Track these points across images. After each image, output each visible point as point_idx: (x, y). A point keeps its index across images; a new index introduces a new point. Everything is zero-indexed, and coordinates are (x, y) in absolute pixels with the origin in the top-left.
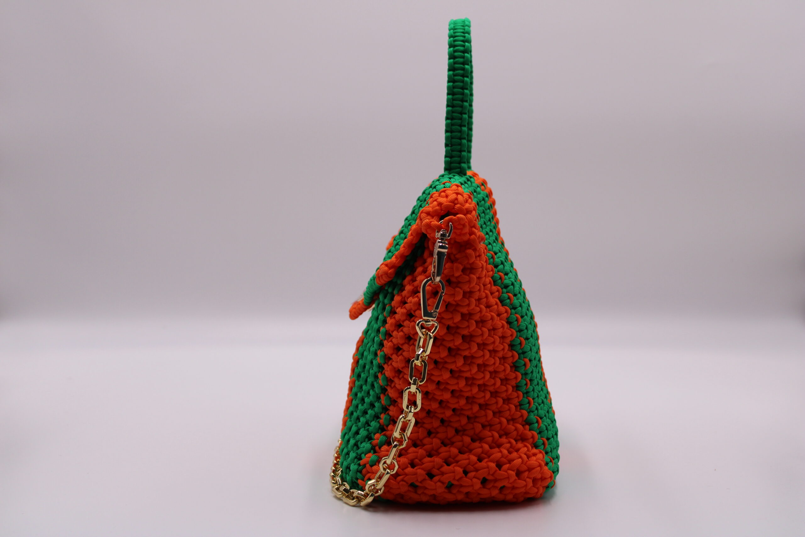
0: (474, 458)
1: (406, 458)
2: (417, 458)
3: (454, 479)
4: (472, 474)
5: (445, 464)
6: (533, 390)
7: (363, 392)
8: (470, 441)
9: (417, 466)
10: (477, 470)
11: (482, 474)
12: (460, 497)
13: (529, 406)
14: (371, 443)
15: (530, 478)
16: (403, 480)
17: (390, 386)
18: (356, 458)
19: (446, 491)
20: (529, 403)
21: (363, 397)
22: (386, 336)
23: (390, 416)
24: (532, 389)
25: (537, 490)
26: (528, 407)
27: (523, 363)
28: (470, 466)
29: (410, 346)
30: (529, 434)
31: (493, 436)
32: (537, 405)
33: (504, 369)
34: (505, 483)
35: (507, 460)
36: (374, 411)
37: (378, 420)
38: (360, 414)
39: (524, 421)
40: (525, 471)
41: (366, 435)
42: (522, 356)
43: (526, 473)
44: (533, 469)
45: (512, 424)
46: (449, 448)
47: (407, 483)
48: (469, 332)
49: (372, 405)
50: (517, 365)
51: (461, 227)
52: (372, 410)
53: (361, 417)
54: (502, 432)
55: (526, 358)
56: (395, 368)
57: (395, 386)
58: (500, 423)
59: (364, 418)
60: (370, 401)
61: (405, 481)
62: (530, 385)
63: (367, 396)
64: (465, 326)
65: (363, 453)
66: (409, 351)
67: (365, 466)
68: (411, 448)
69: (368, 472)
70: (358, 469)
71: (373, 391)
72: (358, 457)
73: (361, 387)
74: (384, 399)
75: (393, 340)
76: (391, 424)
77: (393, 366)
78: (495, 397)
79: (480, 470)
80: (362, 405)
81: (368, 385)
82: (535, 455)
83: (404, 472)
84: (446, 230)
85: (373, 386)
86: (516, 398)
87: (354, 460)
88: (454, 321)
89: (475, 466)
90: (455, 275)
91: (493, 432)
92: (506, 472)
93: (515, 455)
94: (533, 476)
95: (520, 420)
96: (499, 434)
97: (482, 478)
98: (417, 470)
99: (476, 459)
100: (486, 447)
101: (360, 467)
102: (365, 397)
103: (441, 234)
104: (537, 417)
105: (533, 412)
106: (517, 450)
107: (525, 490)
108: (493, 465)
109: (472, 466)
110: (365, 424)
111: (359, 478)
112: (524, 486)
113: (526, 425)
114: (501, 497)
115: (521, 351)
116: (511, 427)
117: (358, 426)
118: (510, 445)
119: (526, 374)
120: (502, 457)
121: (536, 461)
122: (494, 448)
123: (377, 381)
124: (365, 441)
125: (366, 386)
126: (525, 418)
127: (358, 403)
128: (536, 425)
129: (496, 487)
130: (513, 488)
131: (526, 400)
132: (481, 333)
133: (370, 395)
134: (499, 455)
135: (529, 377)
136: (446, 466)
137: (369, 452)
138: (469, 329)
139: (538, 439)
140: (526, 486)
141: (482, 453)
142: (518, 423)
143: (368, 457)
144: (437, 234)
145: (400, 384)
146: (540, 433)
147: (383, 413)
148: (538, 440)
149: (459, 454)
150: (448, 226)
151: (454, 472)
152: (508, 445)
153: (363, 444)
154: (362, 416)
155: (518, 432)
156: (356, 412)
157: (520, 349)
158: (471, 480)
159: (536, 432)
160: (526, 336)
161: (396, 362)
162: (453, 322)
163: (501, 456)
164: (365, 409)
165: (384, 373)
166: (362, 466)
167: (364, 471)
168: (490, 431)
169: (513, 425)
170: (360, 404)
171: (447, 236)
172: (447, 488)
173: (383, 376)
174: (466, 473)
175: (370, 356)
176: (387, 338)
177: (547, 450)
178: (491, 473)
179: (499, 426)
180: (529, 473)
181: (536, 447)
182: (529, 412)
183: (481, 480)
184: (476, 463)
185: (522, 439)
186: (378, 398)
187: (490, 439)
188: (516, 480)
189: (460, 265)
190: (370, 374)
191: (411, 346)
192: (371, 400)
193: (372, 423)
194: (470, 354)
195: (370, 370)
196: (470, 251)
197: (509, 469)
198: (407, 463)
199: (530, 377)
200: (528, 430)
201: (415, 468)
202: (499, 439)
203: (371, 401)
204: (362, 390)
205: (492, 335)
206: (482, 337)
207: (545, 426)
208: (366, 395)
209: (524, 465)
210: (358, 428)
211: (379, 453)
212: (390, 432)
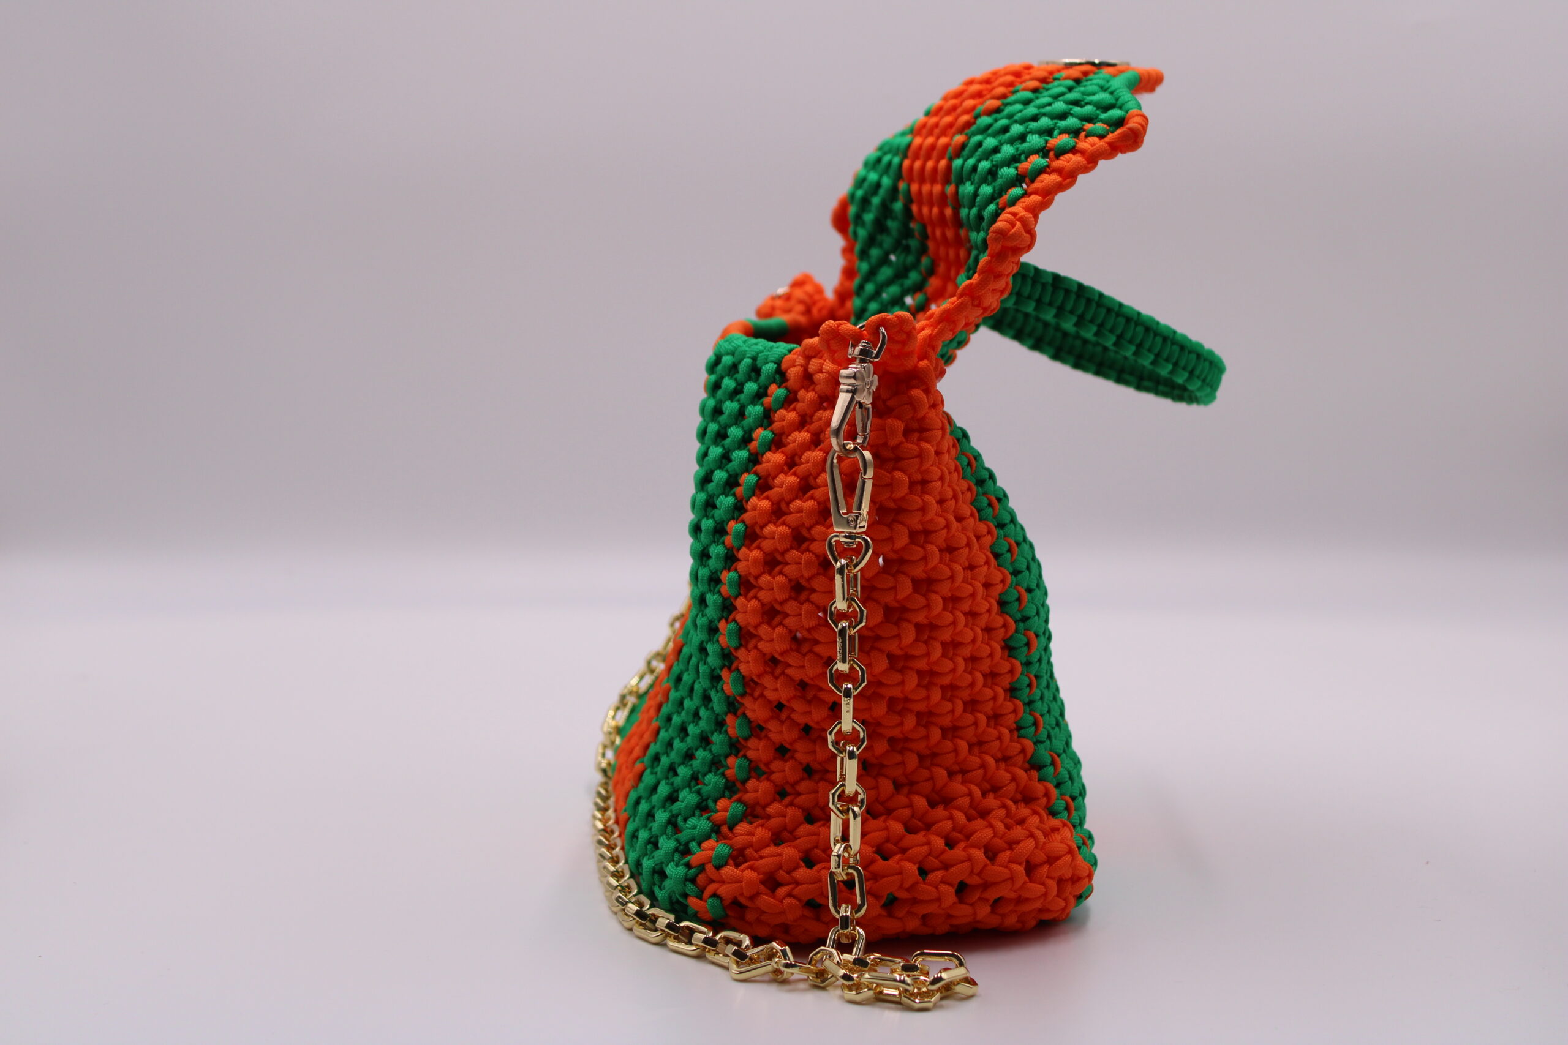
0: (939, 842)
1: (795, 847)
2: (817, 847)
3: (901, 887)
4: (936, 876)
5: (879, 858)
6: (1042, 698)
7: (683, 714)
8: (927, 806)
9: (819, 863)
10: (946, 866)
11: (959, 872)
12: (913, 924)
13: (1036, 731)
14: (709, 819)
15: (1052, 878)
16: (790, 895)
17: (751, 695)
18: (676, 850)
19: (884, 913)
20: (1036, 724)
21: (683, 723)
22: (739, 588)
23: (751, 761)
24: (1040, 695)
25: (1064, 904)
26: (1033, 734)
27: (1025, 640)
28: (932, 858)
29: (802, 604)
30: (1039, 788)
31: (970, 794)
32: (1049, 728)
33: (989, 652)
34: (1005, 891)
35: (1006, 842)
36: (711, 751)
37: (721, 770)
38: (678, 760)
39: (1027, 762)
40: (1042, 864)
41: (697, 803)
42: (1021, 625)
43: (1045, 869)
44: (1058, 858)
45: (1004, 768)
46: (884, 821)
47: (800, 900)
48: (926, 572)
49: (705, 740)
50: (1013, 644)
51: (904, 336)
52: (705, 750)
53: (679, 765)
54: (987, 786)
55: (1029, 630)
56: (764, 655)
57: (762, 695)
58: (983, 766)
59: (688, 768)
60: (699, 731)
61: (794, 897)
62: (1037, 687)
63: (693, 722)
64: (918, 558)
65: (693, 839)
66: (800, 615)
67: (702, 868)
68: (802, 827)
69: (712, 881)
70: (686, 874)
71: (708, 709)
72: (681, 848)
73: (681, 703)
74: (736, 725)
75: (759, 595)
76: (754, 778)
77: (761, 651)
78: (972, 712)
79: (952, 866)
80: (682, 740)
81: (694, 697)
82: (1055, 830)
83: (792, 877)
84: (871, 342)
85: (706, 699)
86: (1011, 713)
87: (673, 856)
88: (893, 546)
89: (941, 857)
90: (889, 444)
91: (970, 785)
92: (1006, 867)
93: (1018, 832)
94: (1057, 874)
95: (1020, 758)
96: (981, 789)
97: (957, 884)
98: (819, 871)
99: (944, 845)
100: (960, 817)
101: (692, 871)
102: (689, 724)
103: (861, 349)
104: (1052, 753)
105: (1042, 742)
106: (1021, 822)
107: (1042, 904)
108: (979, 854)
109: (936, 858)
110: (691, 781)
111: (690, 894)
112: (1042, 895)
113: (1032, 771)
114: (994, 921)
115: (1019, 616)
116: (1004, 775)
117: (672, 784)
118: (1005, 812)
119: (1028, 664)
120: (994, 837)
121: (1062, 842)
122: (975, 819)
123: (716, 687)
124: (693, 815)
125: (692, 699)
126: (1029, 755)
127: (673, 735)
128: (1051, 769)
129: (987, 900)
130: (1020, 901)
131: (1031, 719)
132: (950, 574)
133: (700, 718)
134: (988, 833)
135: (1034, 669)
136: (881, 860)
137: (708, 837)
138: (926, 564)
139: (1057, 799)
140: (1045, 895)
141: (954, 829)
142: (1015, 765)
143: (710, 849)
144: (850, 351)
145: (776, 690)
146: (1058, 785)
147: (732, 755)
148: (1057, 801)
149: (907, 834)
150: (876, 332)
151: (900, 873)
152: (1003, 812)
153: (692, 821)
154: (683, 763)
155: (1018, 785)
156: (668, 755)
157: (1018, 610)
158: (936, 888)
159: (1051, 783)
160: (1028, 585)
161: (768, 641)
162: (892, 549)
163: (992, 835)
164: (689, 749)
165: (737, 669)
166: (695, 867)
167: (701, 879)
168: (963, 783)
169: (1007, 771)
170: (676, 737)
171: (874, 356)
172: (885, 906)
173: (734, 675)
174: (923, 872)
175: (697, 635)
176: (742, 592)
177: (1073, 821)
178: (976, 870)
179: (981, 772)
180: (1049, 868)
181: (1053, 814)
182: (1035, 743)
183: (956, 887)
184: (944, 852)
185: (1027, 798)
186: (720, 724)
187: (965, 801)
188: (1025, 883)
189: (898, 421)
190: (701, 674)
191: (804, 605)
192: (703, 729)
193: (708, 776)
194: (928, 619)
195: (700, 665)
196: (917, 393)
197: (1011, 861)
198: (798, 857)
199: (1036, 669)
200: (1037, 779)
201: (816, 868)
202: (981, 801)
203: (702, 731)
204: (683, 709)
205: (970, 580)
206: (952, 584)
207: (1066, 772)
208: (690, 718)
209: (1040, 852)
210: (674, 788)
211: (731, 840)
212: (752, 794)
